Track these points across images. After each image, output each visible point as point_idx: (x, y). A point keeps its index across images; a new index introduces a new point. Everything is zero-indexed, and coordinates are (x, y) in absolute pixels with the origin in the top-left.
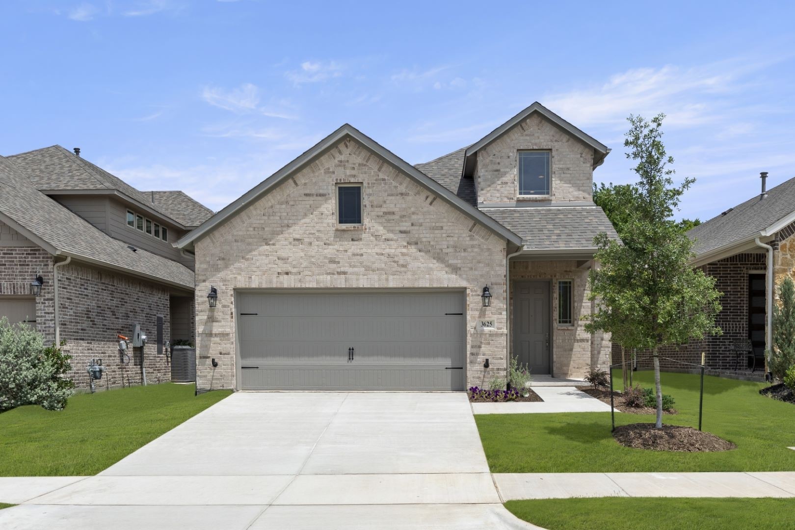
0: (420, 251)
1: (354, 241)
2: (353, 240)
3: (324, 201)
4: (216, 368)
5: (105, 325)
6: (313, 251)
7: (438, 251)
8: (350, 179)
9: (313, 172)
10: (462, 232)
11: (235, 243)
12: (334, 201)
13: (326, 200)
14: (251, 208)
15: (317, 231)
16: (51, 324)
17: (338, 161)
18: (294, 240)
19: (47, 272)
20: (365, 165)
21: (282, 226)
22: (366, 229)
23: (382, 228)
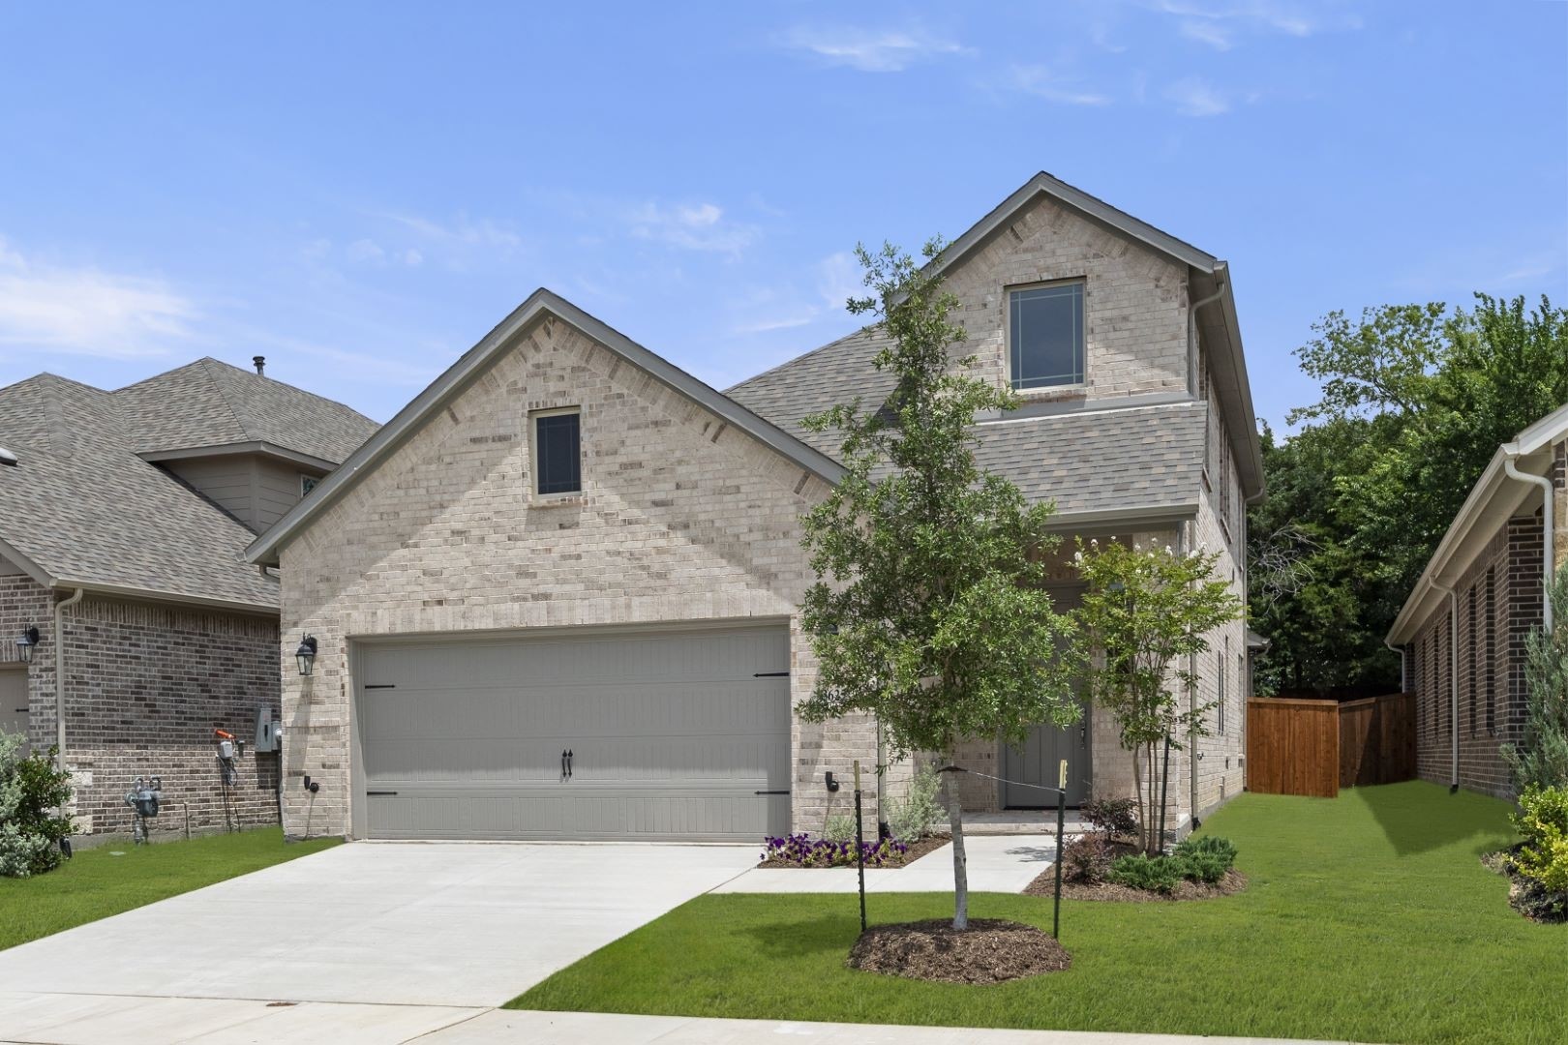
0: (693, 542)
1: (564, 528)
2: (562, 527)
3: (507, 451)
4: (317, 795)
5: (183, 713)
6: (487, 553)
7: (731, 539)
8: (555, 400)
9: (487, 392)
10: (780, 496)
11: (348, 547)
12: (525, 450)
13: (512, 447)
14: (376, 474)
15: (496, 513)
16: (50, 714)
17: (533, 365)
18: (453, 533)
19: (46, 619)
20: (584, 369)
21: (430, 508)
22: (586, 502)
23: (616, 498)
